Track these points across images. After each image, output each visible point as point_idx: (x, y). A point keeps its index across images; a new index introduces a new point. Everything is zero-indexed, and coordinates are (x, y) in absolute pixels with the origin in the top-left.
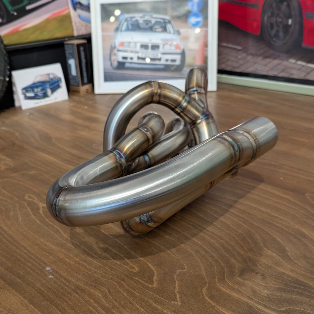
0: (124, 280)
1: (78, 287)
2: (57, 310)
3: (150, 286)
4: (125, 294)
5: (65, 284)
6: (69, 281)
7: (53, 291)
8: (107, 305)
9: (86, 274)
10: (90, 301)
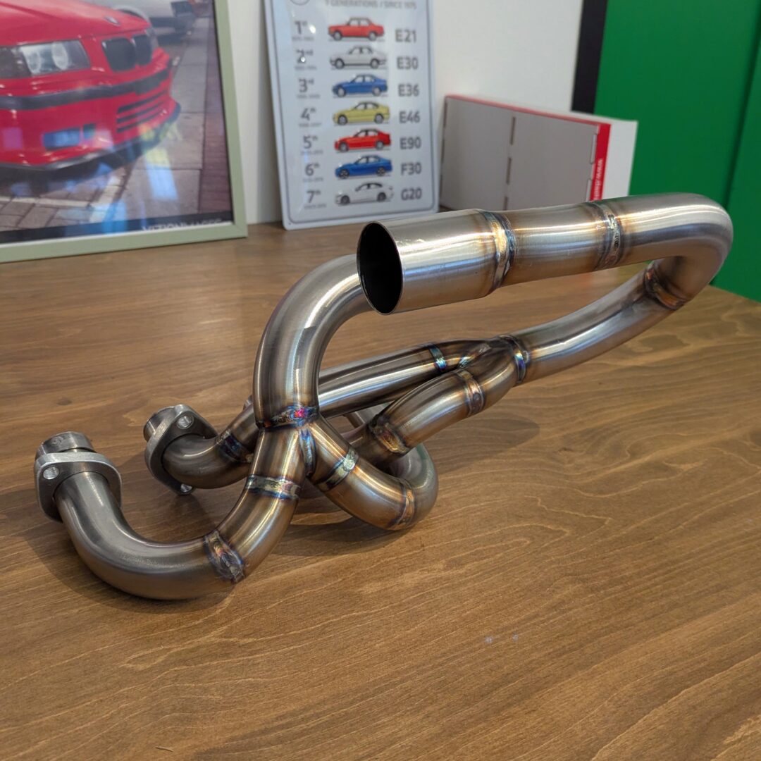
0: (547, 557)
1: (554, 607)
2: (609, 636)
3: (567, 535)
4: (580, 561)
5: (543, 622)
6: (536, 616)
7: (558, 637)
8: (603, 581)
9: (522, 594)
10: (591, 597)
